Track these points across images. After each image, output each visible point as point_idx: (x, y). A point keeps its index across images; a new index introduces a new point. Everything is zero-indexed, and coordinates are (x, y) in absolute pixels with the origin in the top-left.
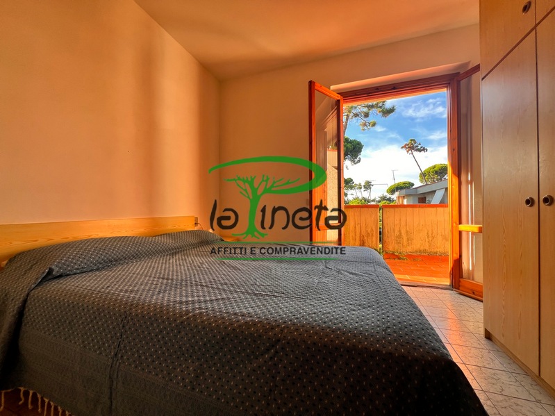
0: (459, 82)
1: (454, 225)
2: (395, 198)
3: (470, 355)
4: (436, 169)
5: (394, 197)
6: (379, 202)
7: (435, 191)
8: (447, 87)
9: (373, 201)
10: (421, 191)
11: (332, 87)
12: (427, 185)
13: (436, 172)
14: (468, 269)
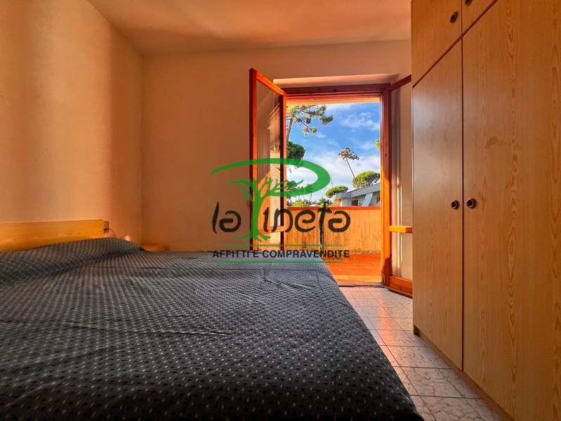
0: (390, 91)
1: (386, 226)
2: (333, 201)
3: (404, 356)
4: (365, 175)
5: (332, 199)
6: (319, 204)
7: (365, 195)
8: (380, 96)
9: (314, 203)
10: (355, 195)
11: (275, 81)
12: (359, 189)
13: (366, 179)
14: (397, 266)
